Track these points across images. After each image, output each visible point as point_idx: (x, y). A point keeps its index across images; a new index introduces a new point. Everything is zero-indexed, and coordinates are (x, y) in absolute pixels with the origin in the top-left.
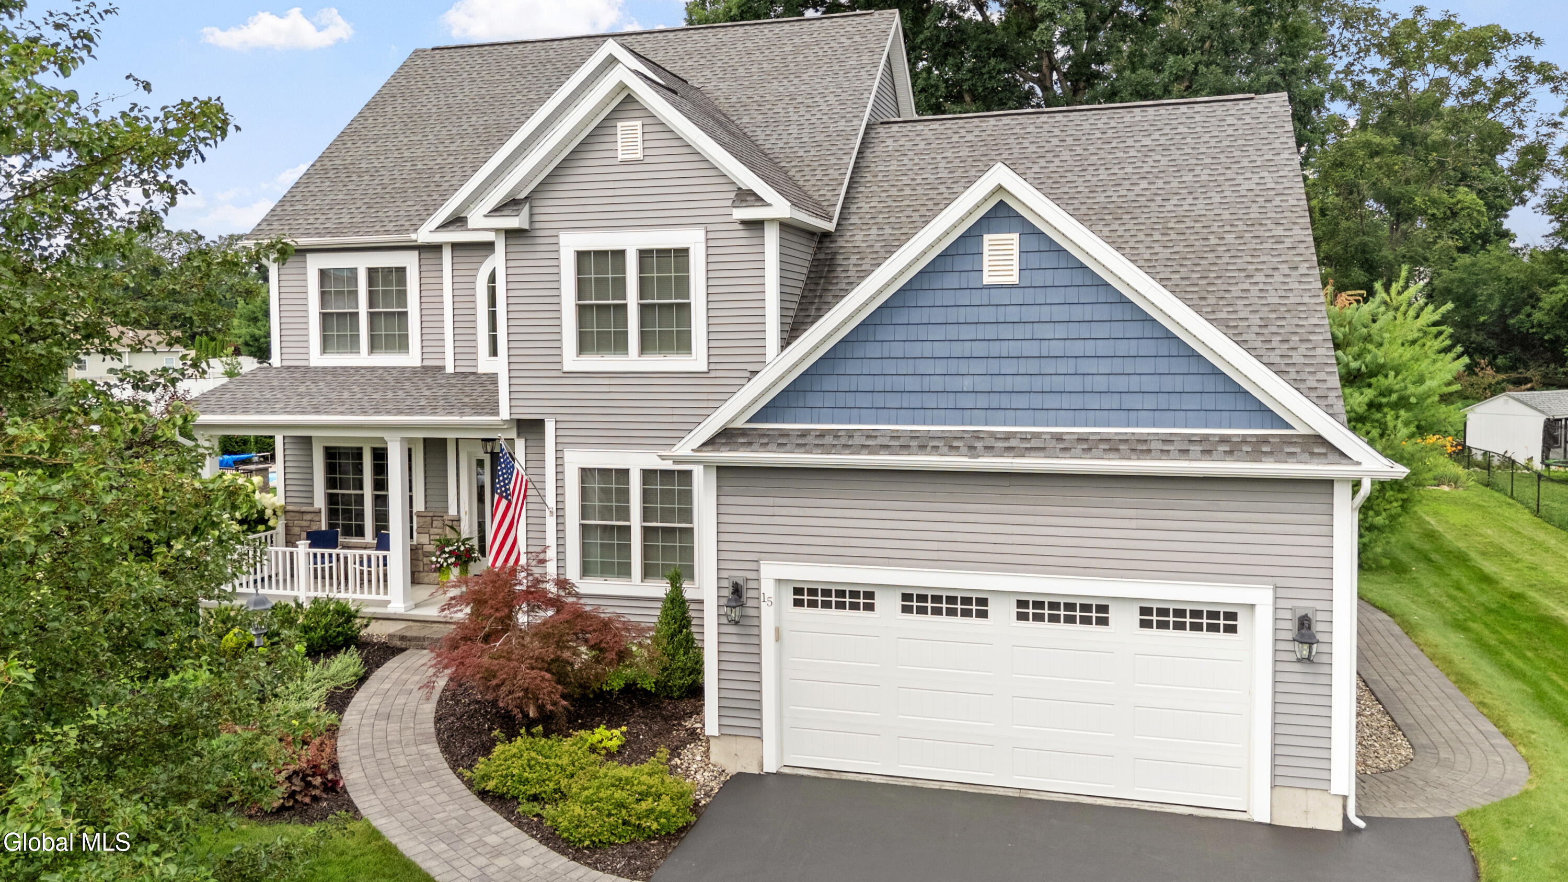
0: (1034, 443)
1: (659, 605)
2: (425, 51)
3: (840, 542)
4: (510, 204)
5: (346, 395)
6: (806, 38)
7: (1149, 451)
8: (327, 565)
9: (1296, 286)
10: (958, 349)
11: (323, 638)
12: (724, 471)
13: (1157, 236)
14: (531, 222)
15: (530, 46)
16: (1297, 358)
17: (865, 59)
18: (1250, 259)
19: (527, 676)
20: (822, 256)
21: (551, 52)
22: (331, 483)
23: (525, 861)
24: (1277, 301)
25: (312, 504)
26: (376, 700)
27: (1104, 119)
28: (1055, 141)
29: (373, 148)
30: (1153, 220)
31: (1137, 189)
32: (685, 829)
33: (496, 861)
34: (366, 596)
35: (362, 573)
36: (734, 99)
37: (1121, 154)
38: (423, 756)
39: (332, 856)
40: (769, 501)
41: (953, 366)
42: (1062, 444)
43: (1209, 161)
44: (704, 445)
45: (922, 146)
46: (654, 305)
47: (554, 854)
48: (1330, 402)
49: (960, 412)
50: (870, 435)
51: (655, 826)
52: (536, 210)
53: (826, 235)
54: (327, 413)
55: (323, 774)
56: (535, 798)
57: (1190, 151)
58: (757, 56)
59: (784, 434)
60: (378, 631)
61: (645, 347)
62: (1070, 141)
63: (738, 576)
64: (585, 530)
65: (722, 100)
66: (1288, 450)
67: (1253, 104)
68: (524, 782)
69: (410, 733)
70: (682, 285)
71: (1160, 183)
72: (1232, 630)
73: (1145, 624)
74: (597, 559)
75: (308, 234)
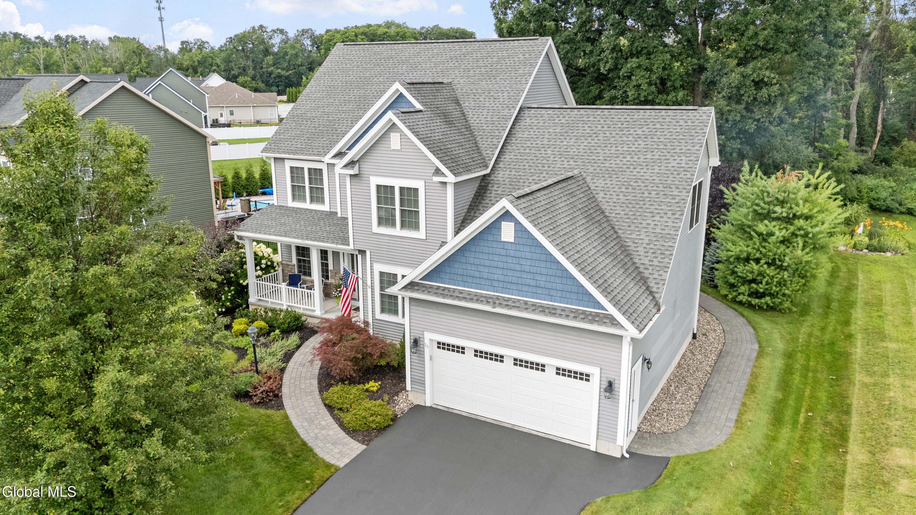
0: (517, 304)
3: (452, 329)
4: (351, 164)
5: (298, 226)
7: (555, 314)
11: (288, 327)
12: (412, 299)
13: (623, 189)
14: (360, 171)
16: (655, 262)
18: (657, 207)
19: (343, 363)
20: (483, 184)
22: (298, 254)
23: (331, 433)
24: (659, 231)
25: (291, 262)
26: (302, 357)
28: (599, 127)
30: (625, 180)
32: (387, 427)
34: (307, 307)
36: (464, 90)
38: (311, 384)
40: (427, 310)
41: (491, 270)
42: (526, 306)
44: (403, 288)
45: (541, 124)
46: (405, 210)
47: (342, 431)
48: (659, 286)
49: (494, 288)
50: (461, 292)
51: (375, 426)
52: (361, 166)
53: (485, 176)
55: (273, 392)
56: (341, 409)
59: (431, 287)
60: (310, 323)
61: (402, 226)
62: (606, 128)
63: (417, 336)
64: (382, 295)
65: (460, 91)
66: (605, 321)
67: (695, 113)
68: (337, 403)
69: (309, 373)
70: (416, 203)
71: (636, 157)
72: (587, 381)
73: (558, 374)
74: (387, 307)
75: (284, 152)
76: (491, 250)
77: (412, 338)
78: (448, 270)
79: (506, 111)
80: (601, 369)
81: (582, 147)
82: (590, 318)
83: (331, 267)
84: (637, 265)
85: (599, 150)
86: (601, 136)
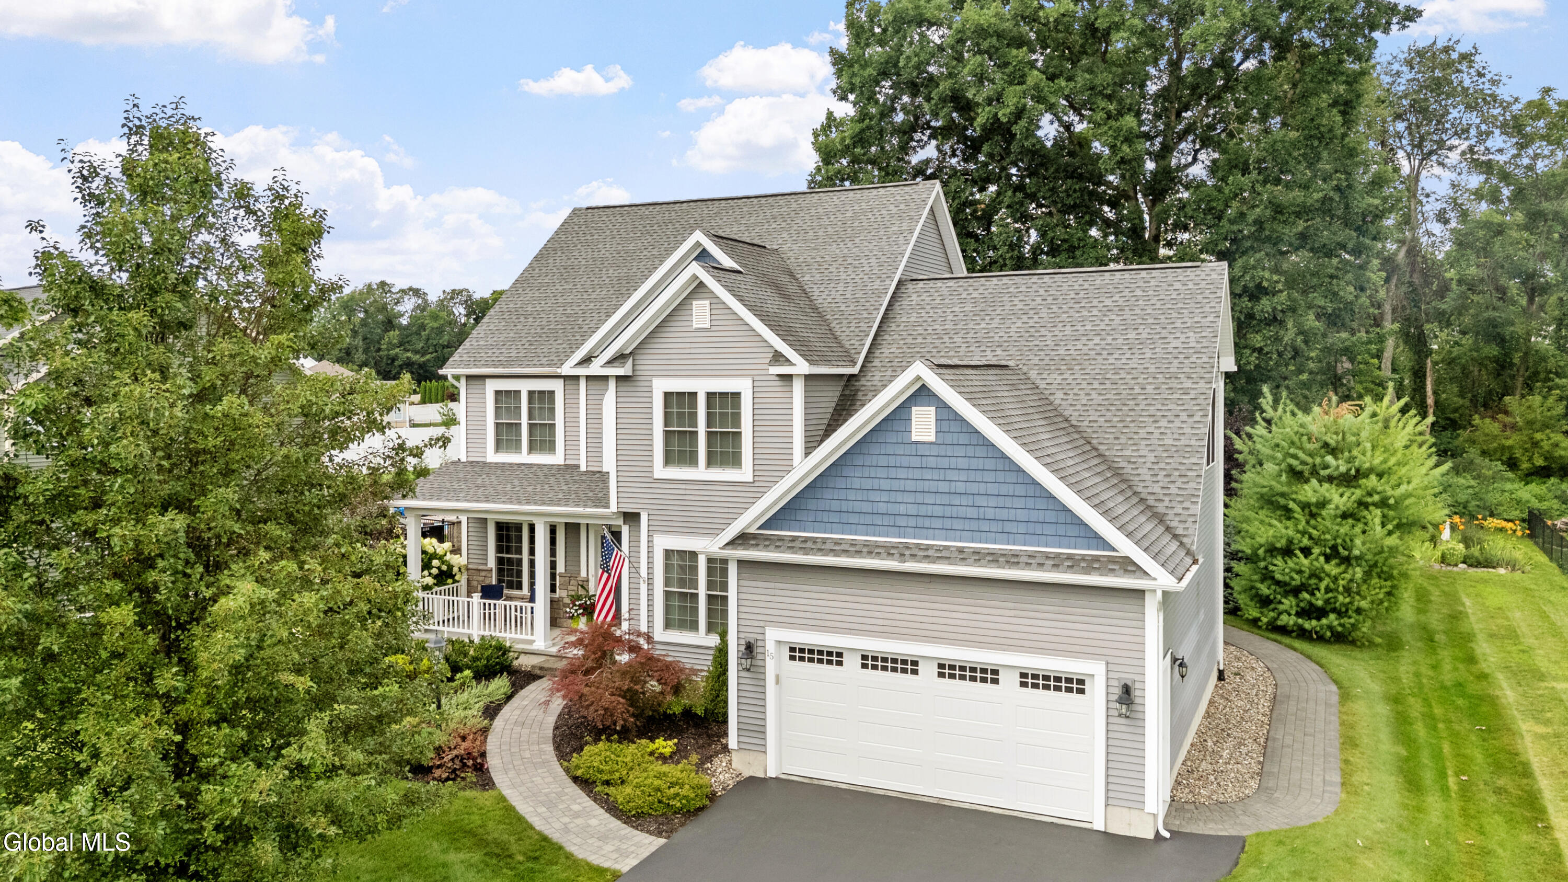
0: (944, 554)
1: (712, 652)
2: (581, 210)
3: (818, 616)
4: (620, 358)
5: (509, 487)
6: (864, 205)
7: (1019, 563)
8: (492, 612)
10: (896, 485)
11: (486, 666)
12: (741, 563)
13: (1096, 385)
14: (634, 370)
15: (658, 207)
16: (1173, 490)
17: (906, 225)
18: (1160, 407)
19: (608, 699)
20: (847, 392)
21: (672, 213)
22: (499, 549)
23: (594, 822)
24: (1171, 442)
25: (486, 564)
26: (517, 712)
27: (1081, 282)
28: (1039, 300)
29: (537, 294)
30: (1097, 371)
31: (1091, 344)
32: (701, 809)
33: (576, 821)
34: (518, 636)
35: (516, 618)
36: (801, 260)
37: (1085, 313)
38: (541, 751)
39: (475, 810)
40: (772, 585)
41: (893, 497)
42: (962, 556)
43: (1152, 321)
44: (727, 544)
45: (938, 301)
46: (717, 432)
47: (613, 819)
48: (1187, 525)
49: (899, 530)
50: (837, 542)
51: (678, 805)
52: (637, 362)
53: (852, 377)
54: (494, 502)
55: (474, 759)
56: (607, 783)
57: (1139, 312)
58: (825, 221)
59: (781, 539)
60: (525, 663)
61: (710, 463)
62: (1050, 300)
63: (751, 637)
64: (668, 595)
65: (793, 260)
66: (1111, 567)
67: (1198, 271)
68: (601, 772)
69: (535, 736)
70: (736, 418)
71: (1109, 338)
72: (1081, 691)
73: (1024, 685)
74: (676, 616)
75: (486, 366)
76: (892, 461)
77: (743, 642)
78: (812, 504)
79: (878, 282)
80: (1107, 663)
81: (1014, 329)
82: (1083, 564)
83: (560, 568)
84: (1143, 496)
85: (1043, 332)
86: (1044, 312)
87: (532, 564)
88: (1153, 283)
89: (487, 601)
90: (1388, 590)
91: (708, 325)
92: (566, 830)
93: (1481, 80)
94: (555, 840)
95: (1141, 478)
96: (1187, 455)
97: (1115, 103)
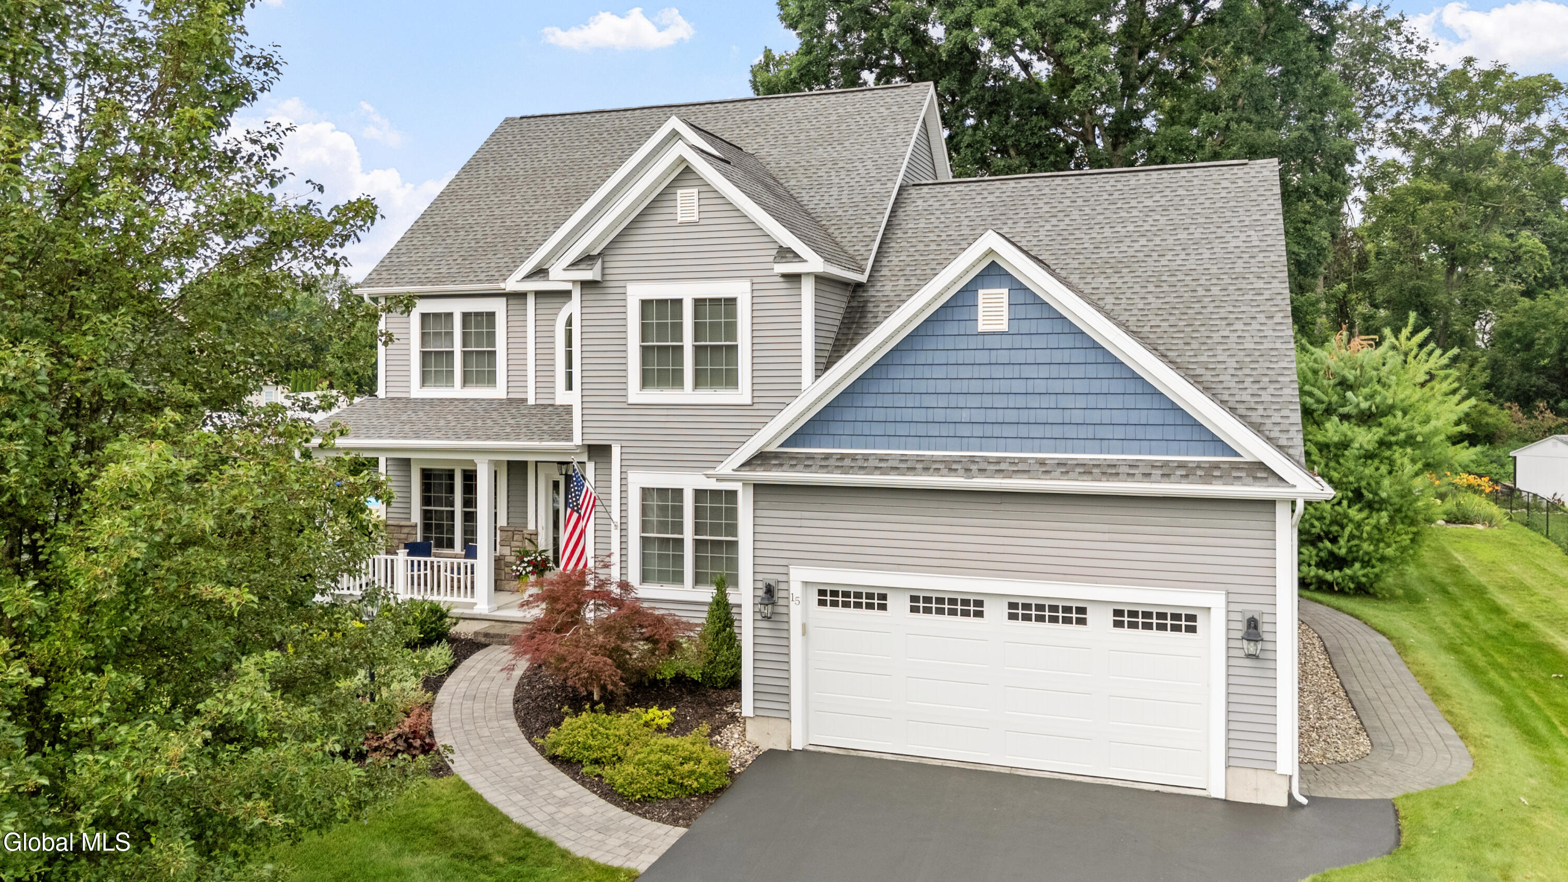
2: (513, 119)
4: (586, 259)
5: (442, 423)
6: (849, 108)
8: (422, 573)
9: (1271, 333)
10: (957, 386)
12: (760, 488)
14: (603, 275)
15: (606, 115)
16: (1266, 397)
17: (901, 127)
18: (1231, 309)
19: (591, 659)
20: (855, 304)
21: (624, 121)
22: (426, 500)
24: (1252, 346)
25: (409, 519)
26: (464, 685)
27: (1112, 182)
28: (1067, 202)
29: (468, 207)
30: (1149, 274)
31: (1137, 246)
32: (720, 790)
33: (563, 810)
34: (455, 599)
35: (452, 579)
36: (783, 164)
37: (1124, 214)
38: (503, 729)
40: (797, 514)
41: (953, 401)
42: (1044, 468)
43: (1203, 220)
45: (948, 206)
46: (706, 347)
48: (1291, 435)
49: (960, 440)
50: (882, 459)
51: (695, 785)
52: (607, 265)
53: (859, 285)
54: (425, 438)
55: (422, 738)
56: (597, 762)
57: (1187, 211)
58: (806, 125)
60: (464, 629)
61: (699, 382)
62: (1080, 202)
63: (771, 579)
64: (645, 542)
66: (1235, 474)
68: (588, 748)
69: (492, 711)
70: (731, 329)
71: (1157, 240)
72: (1192, 629)
73: (1118, 624)
74: (655, 567)
75: (411, 283)
76: (953, 357)
77: (760, 585)
78: (849, 414)
79: (878, 185)
80: (1227, 593)
82: (1199, 473)
85: (1078, 234)
86: (1075, 214)
87: (469, 517)
88: (1196, 182)
89: (416, 559)
90: (1410, 536)
91: (696, 218)
92: (553, 822)
93: (1409, 46)
94: (542, 835)
95: (1224, 385)
96: (1274, 359)
97: (1087, 32)
